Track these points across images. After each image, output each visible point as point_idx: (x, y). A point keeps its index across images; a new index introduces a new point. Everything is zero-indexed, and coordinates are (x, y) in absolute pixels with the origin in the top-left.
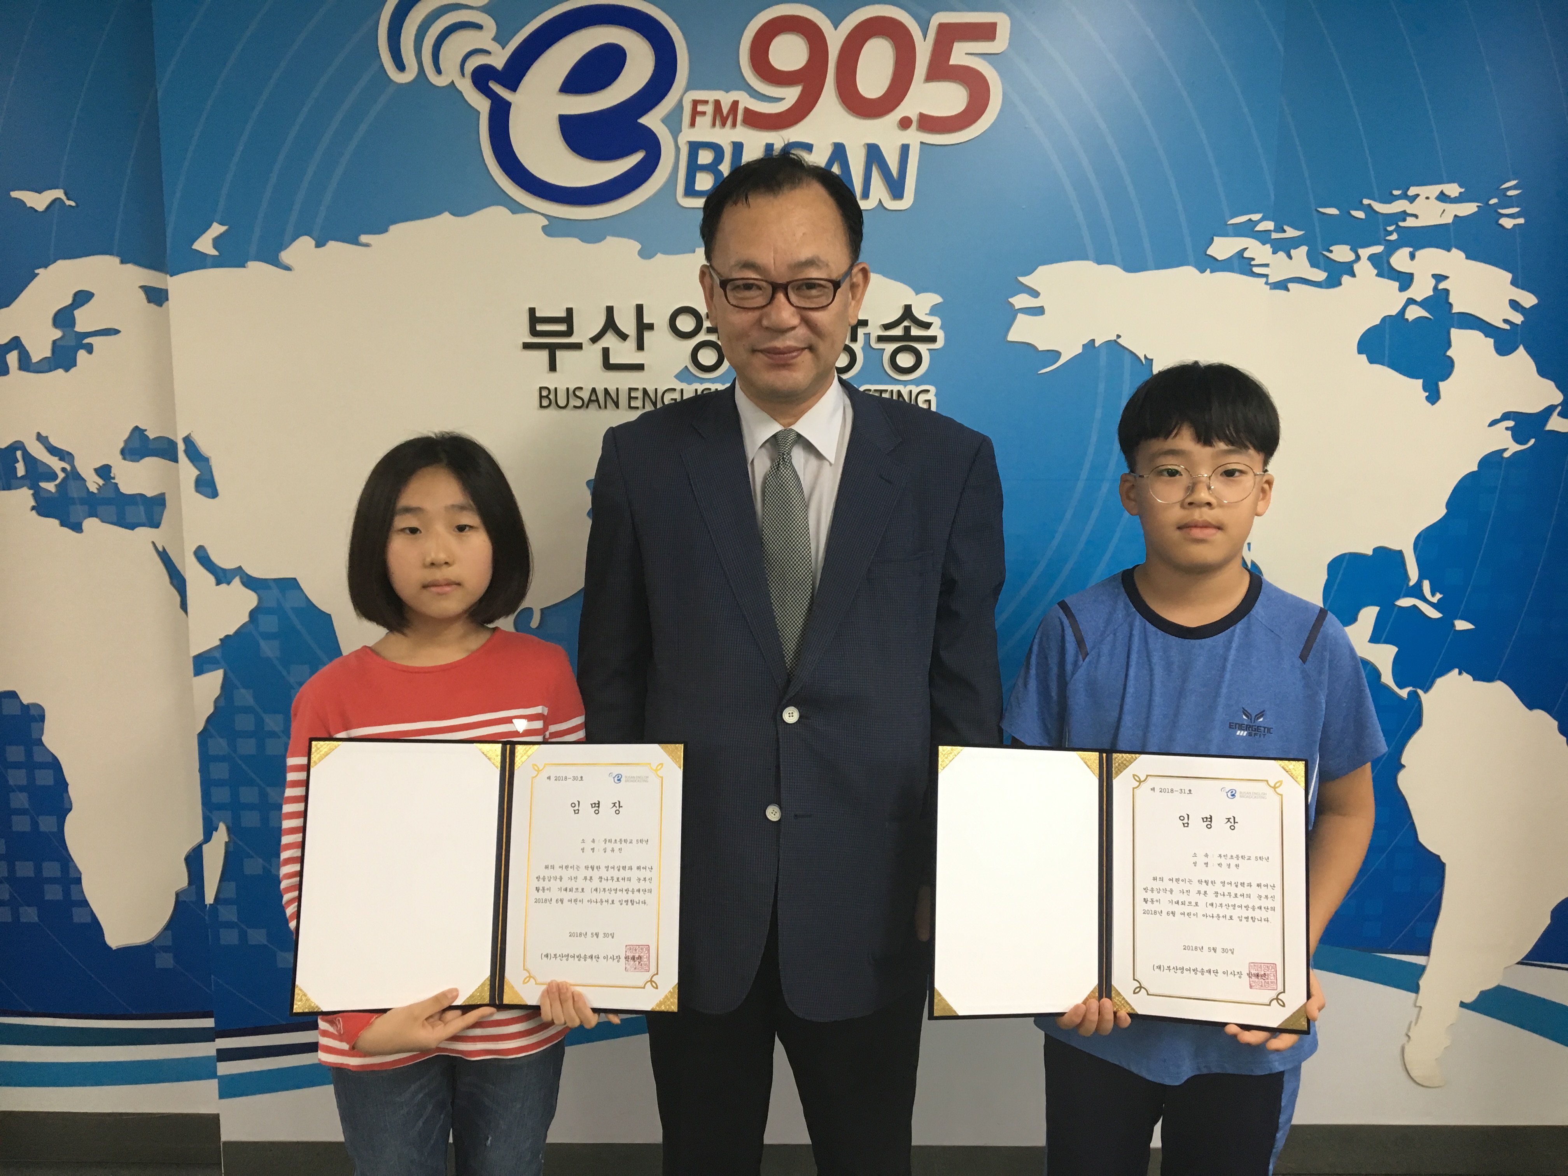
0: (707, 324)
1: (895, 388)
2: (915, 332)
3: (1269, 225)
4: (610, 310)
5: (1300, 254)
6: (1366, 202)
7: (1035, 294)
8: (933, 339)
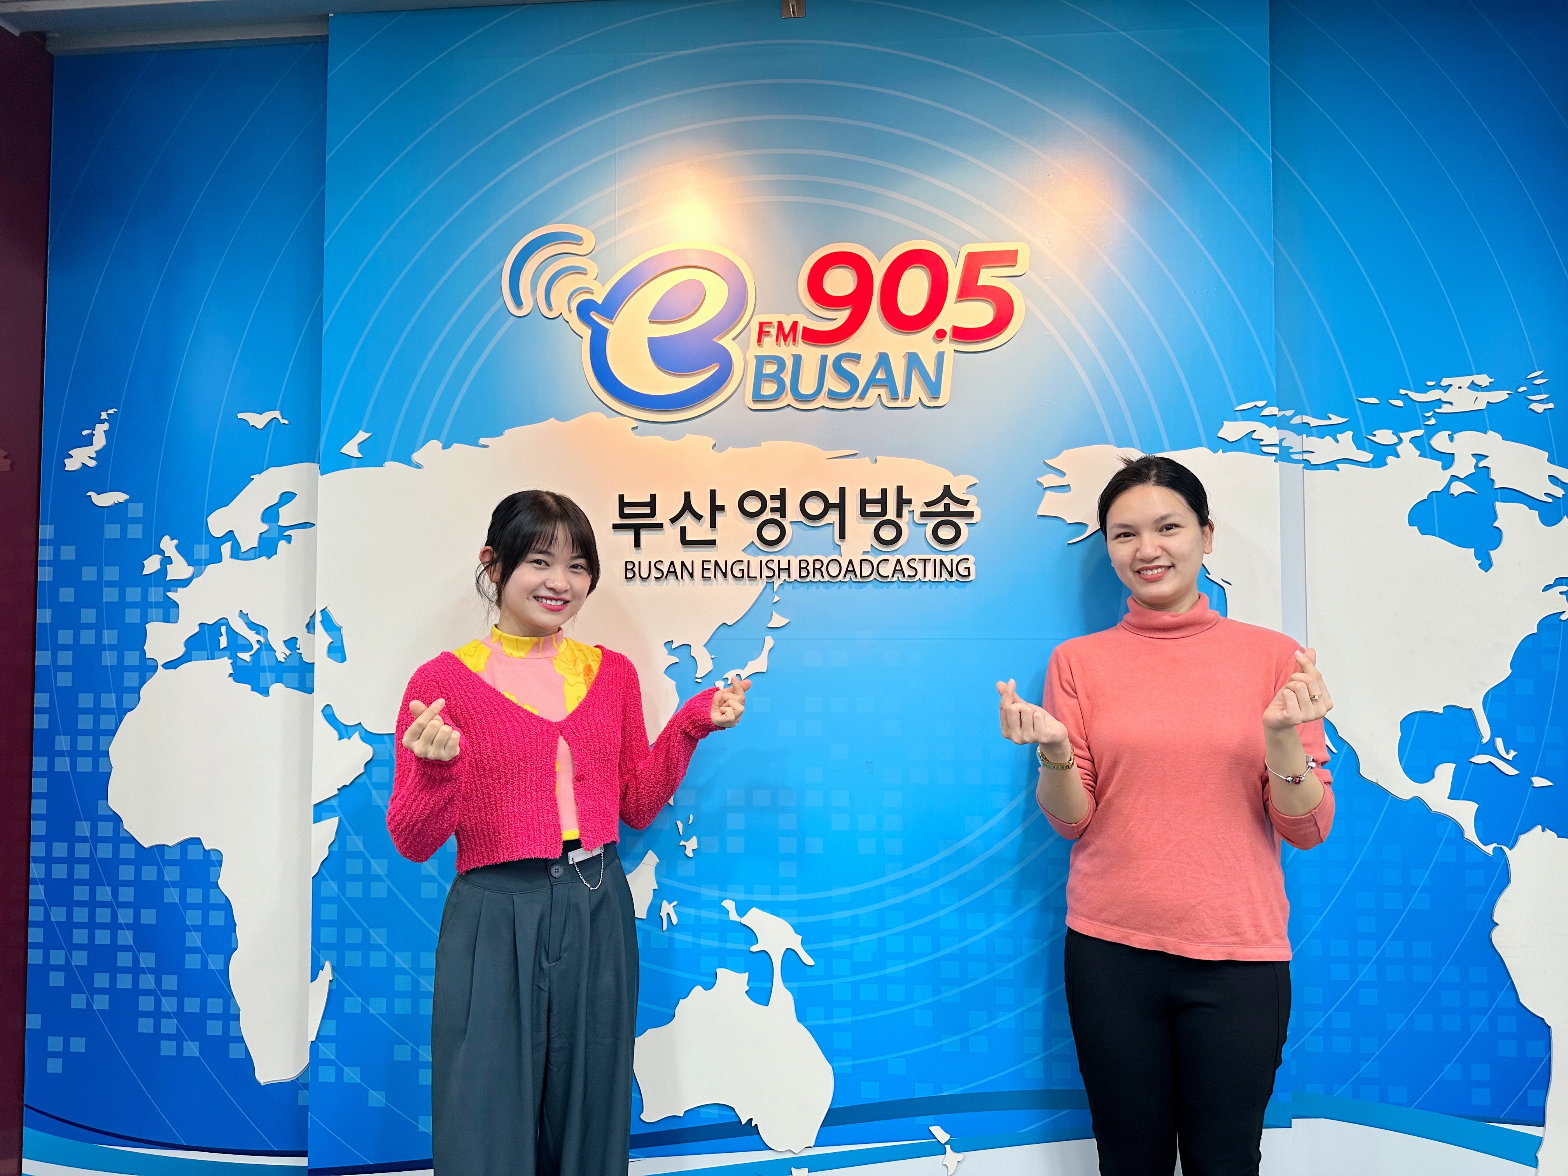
0: (771, 504)
1: (938, 557)
2: (954, 508)
3: (1279, 410)
4: (687, 495)
5: (1346, 438)
6: (1402, 391)
7: (1061, 473)
8: (970, 514)
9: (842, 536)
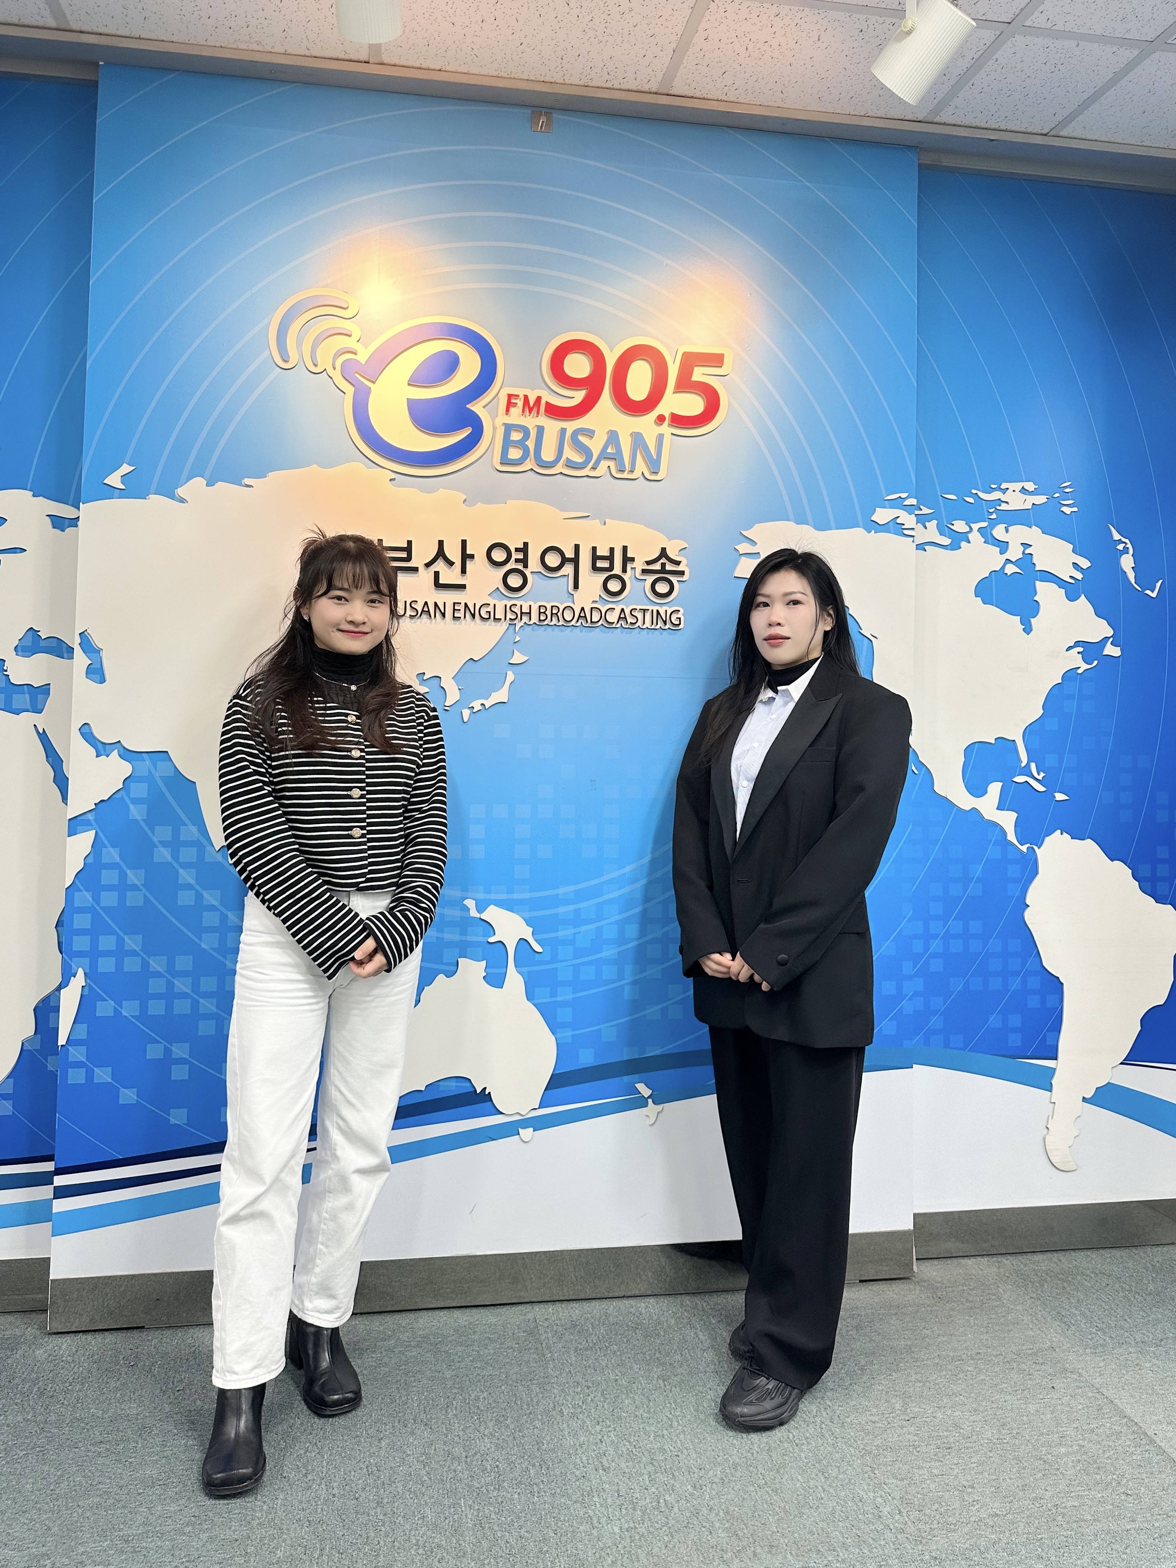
0: (515, 556)
1: (655, 608)
2: (669, 567)
3: (913, 501)
4: (441, 543)
5: (932, 525)
6: (974, 491)
7: (754, 543)
8: (682, 573)
9: (576, 586)
